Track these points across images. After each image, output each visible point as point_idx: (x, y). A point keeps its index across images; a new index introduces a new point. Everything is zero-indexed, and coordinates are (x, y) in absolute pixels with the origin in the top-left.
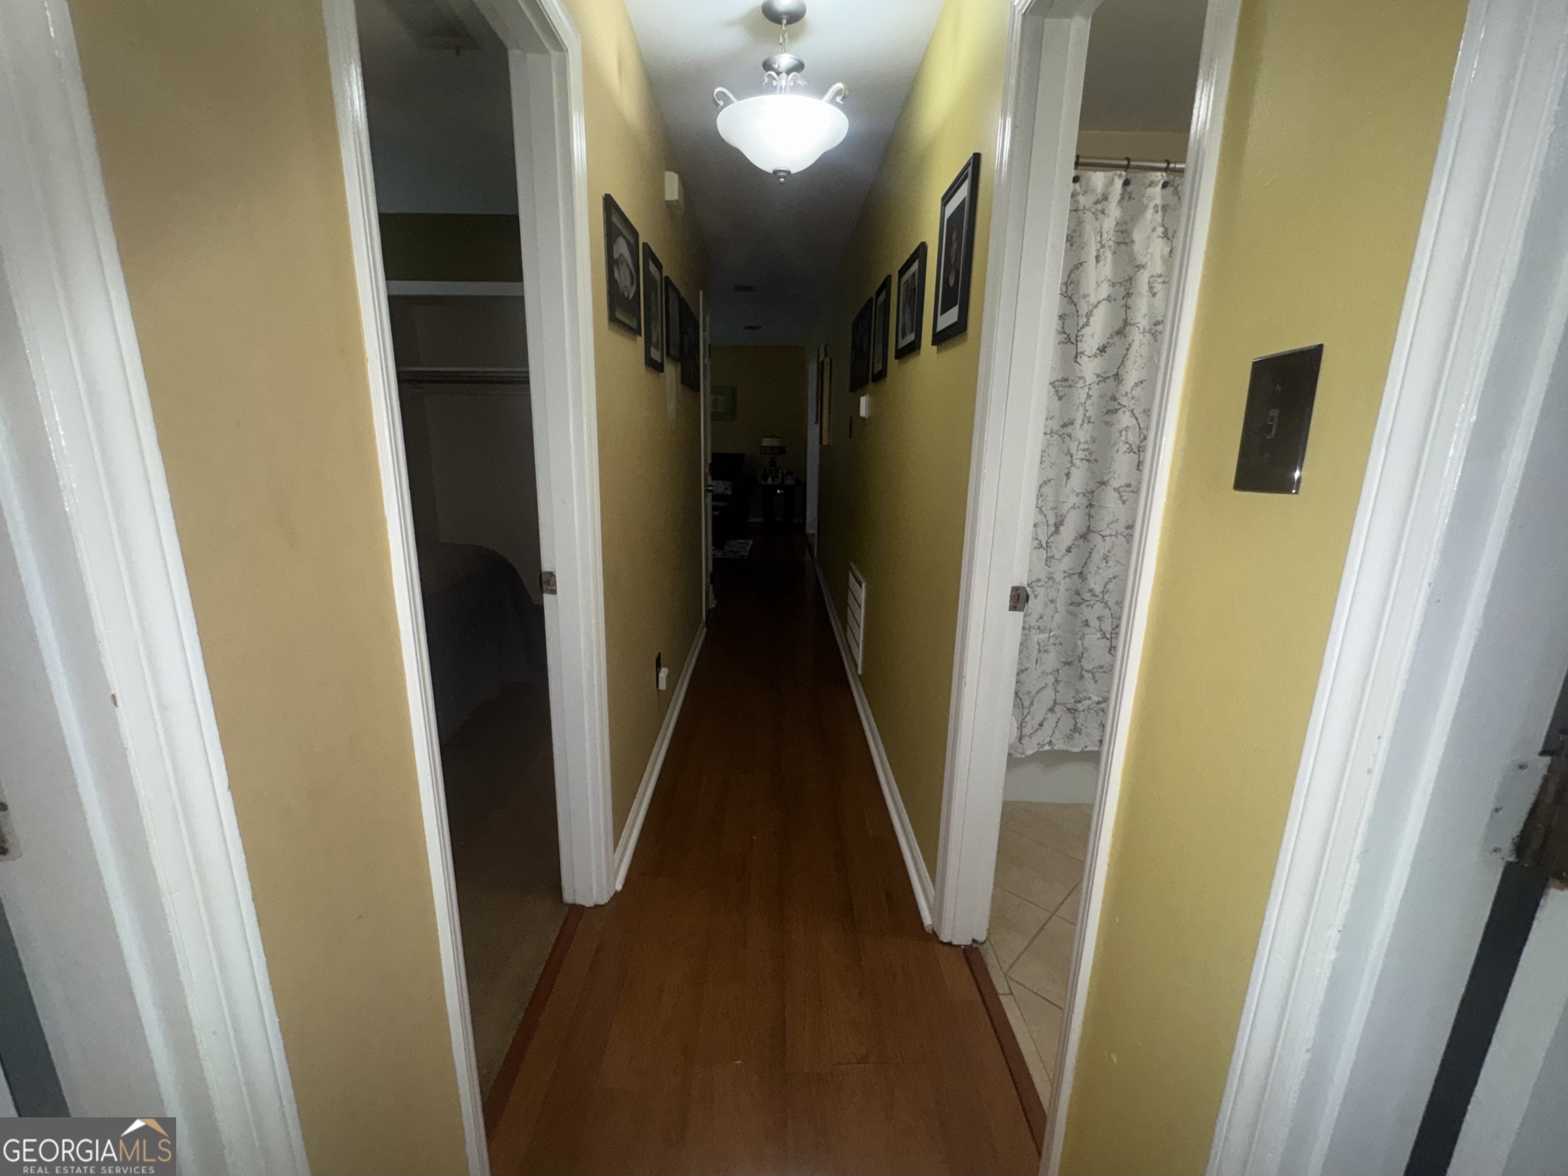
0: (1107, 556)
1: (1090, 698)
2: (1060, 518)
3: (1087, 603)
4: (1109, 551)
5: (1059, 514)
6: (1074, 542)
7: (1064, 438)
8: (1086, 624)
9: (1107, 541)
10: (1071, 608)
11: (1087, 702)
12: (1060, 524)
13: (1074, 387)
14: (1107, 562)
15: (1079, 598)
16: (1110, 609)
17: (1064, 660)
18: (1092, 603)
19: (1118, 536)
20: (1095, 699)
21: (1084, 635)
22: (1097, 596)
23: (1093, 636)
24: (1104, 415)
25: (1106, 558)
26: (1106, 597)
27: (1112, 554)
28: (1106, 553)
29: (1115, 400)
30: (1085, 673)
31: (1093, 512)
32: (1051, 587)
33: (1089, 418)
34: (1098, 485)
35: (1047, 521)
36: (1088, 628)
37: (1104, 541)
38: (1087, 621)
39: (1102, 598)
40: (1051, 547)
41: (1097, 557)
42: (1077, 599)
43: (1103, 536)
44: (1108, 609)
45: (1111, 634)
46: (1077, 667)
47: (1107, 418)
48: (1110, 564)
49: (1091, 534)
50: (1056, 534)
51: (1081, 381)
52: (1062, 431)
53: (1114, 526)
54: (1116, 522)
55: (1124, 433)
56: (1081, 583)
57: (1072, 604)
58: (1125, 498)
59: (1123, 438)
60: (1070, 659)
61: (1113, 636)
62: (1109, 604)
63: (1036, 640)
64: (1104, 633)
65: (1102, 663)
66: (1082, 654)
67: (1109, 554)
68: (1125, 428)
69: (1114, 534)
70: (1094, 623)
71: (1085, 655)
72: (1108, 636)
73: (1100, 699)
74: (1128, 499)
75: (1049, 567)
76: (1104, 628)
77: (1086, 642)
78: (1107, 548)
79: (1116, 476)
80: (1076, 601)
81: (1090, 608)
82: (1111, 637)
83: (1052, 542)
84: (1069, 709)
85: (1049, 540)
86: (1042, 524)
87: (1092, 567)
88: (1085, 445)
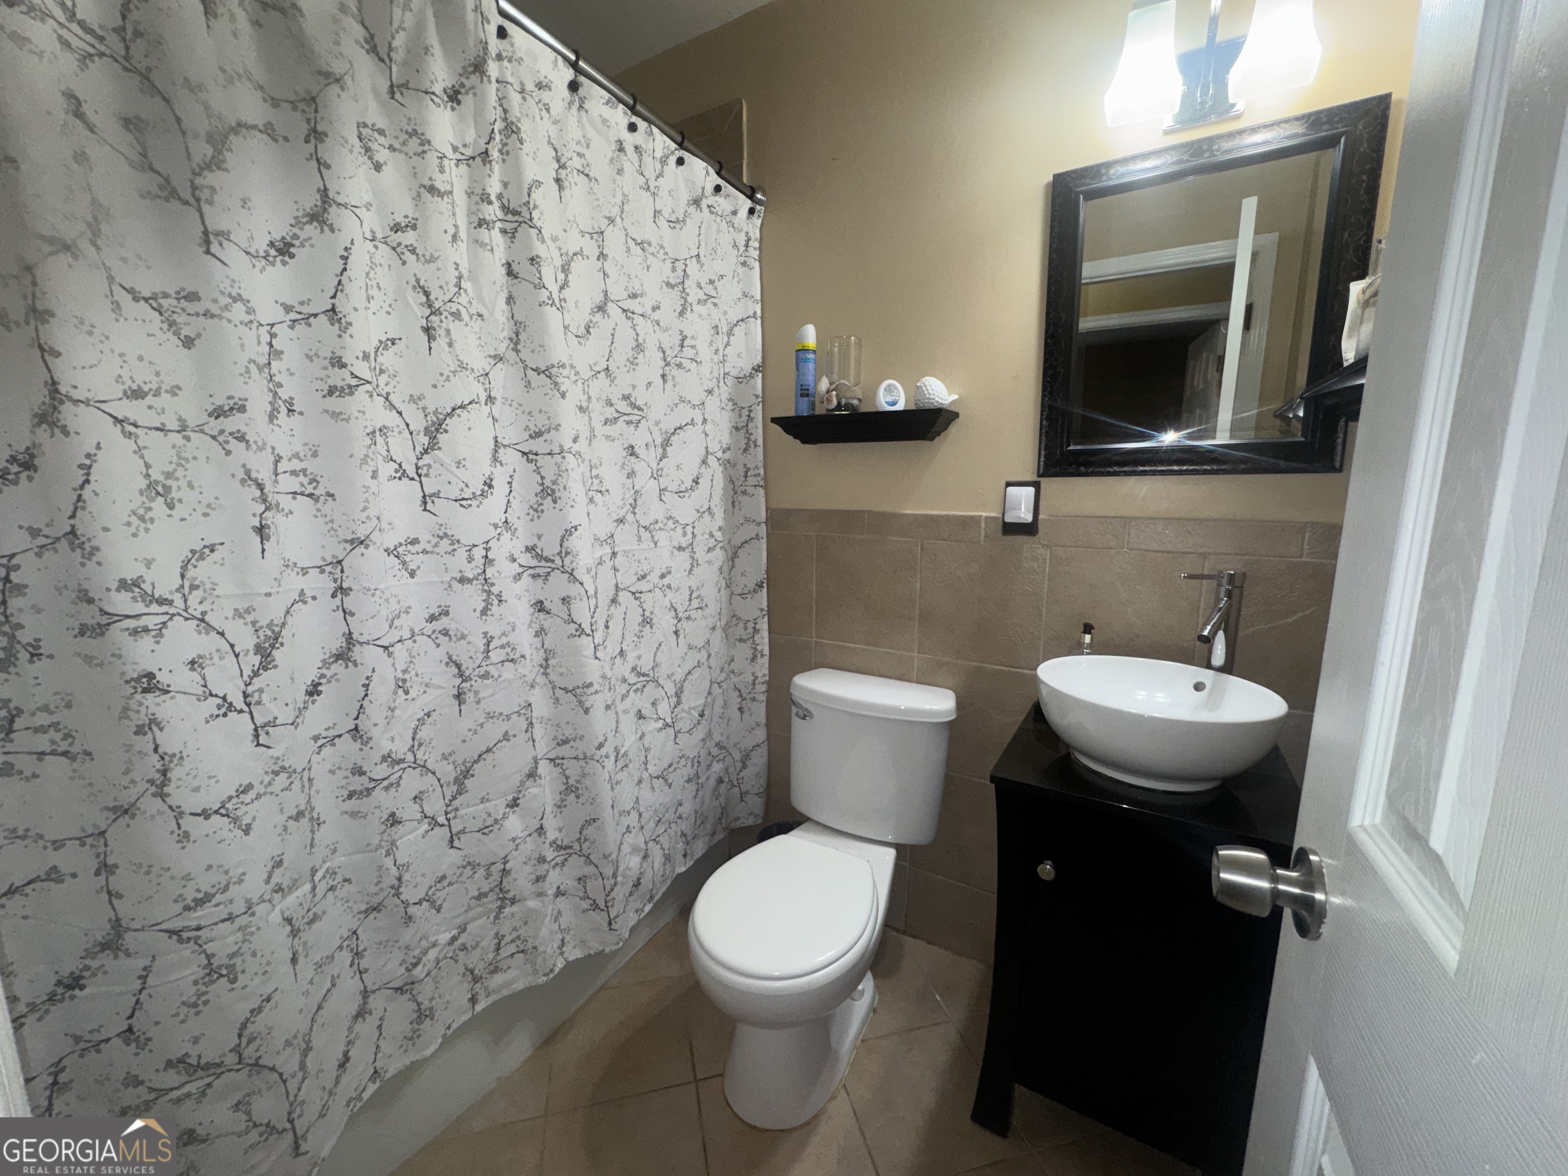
0: (404, 681)
1: (434, 945)
2: (269, 633)
3: (385, 783)
4: (405, 672)
5: (264, 622)
6: (324, 671)
7: (227, 442)
8: (394, 820)
9: (396, 654)
10: (352, 804)
11: (433, 954)
12: (273, 646)
13: (220, 317)
14: (407, 692)
15: (364, 779)
16: (434, 773)
17: (364, 907)
18: (393, 779)
19: (416, 638)
20: (445, 937)
21: (393, 843)
22: (402, 761)
23: (411, 837)
24: (324, 396)
25: (402, 685)
26: (419, 755)
27: (413, 673)
28: (400, 675)
29: (343, 366)
30: (412, 910)
31: (349, 603)
32: (288, 789)
33: (290, 403)
34: (349, 547)
35: (232, 646)
36: (400, 826)
37: (390, 655)
38: (393, 814)
39: (412, 759)
40: (258, 703)
41: (381, 691)
42: (358, 783)
43: (386, 648)
44: (430, 775)
45: (446, 813)
46: (396, 906)
47: (334, 403)
48: (413, 693)
49: (357, 648)
50: (266, 669)
51: (239, 307)
52: (213, 426)
53: (405, 621)
54: (407, 612)
55: (380, 440)
56: (361, 750)
57: (350, 796)
58: (412, 566)
59: (381, 446)
60: (375, 901)
61: (450, 816)
62: (429, 765)
63: (275, 917)
64: (433, 818)
65: (443, 869)
66: (399, 879)
67: (407, 676)
68: (380, 430)
69: (407, 635)
70: (410, 811)
71: (406, 877)
72: (441, 819)
73: (454, 932)
74: (419, 567)
75: (269, 747)
76: (429, 811)
77: (402, 856)
78: (401, 666)
79: (384, 525)
80: (359, 788)
81: (393, 790)
82: (448, 820)
83: (261, 691)
84: (396, 989)
85: (250, 689)
86: (216, 657)
87: (375, 712)
88: (295, 461)
